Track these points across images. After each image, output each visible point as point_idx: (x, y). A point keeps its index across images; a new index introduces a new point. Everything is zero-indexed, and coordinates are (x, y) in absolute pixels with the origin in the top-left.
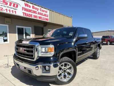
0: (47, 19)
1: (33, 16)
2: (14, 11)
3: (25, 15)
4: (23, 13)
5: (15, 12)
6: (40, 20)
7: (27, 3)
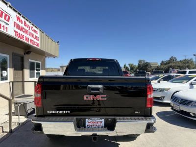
0: (38, 45)
1: (24, 39)
2: (6, 26)
3: (17, 35)
4: (15, 31)
5: (7, 28)
6: (31, 44)
7: (19, 16)
